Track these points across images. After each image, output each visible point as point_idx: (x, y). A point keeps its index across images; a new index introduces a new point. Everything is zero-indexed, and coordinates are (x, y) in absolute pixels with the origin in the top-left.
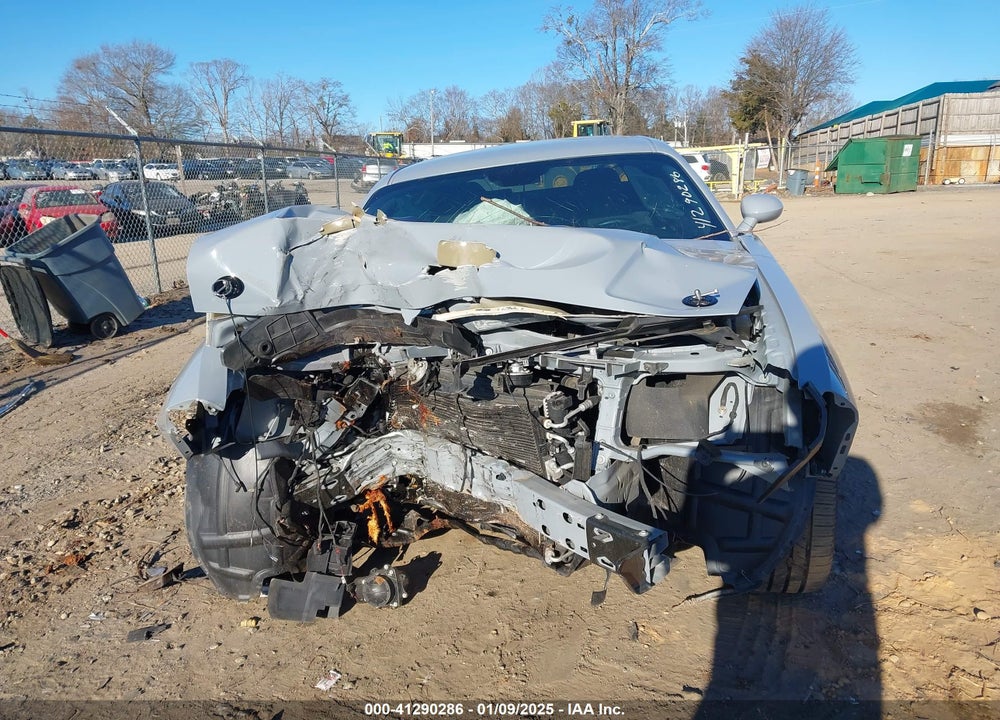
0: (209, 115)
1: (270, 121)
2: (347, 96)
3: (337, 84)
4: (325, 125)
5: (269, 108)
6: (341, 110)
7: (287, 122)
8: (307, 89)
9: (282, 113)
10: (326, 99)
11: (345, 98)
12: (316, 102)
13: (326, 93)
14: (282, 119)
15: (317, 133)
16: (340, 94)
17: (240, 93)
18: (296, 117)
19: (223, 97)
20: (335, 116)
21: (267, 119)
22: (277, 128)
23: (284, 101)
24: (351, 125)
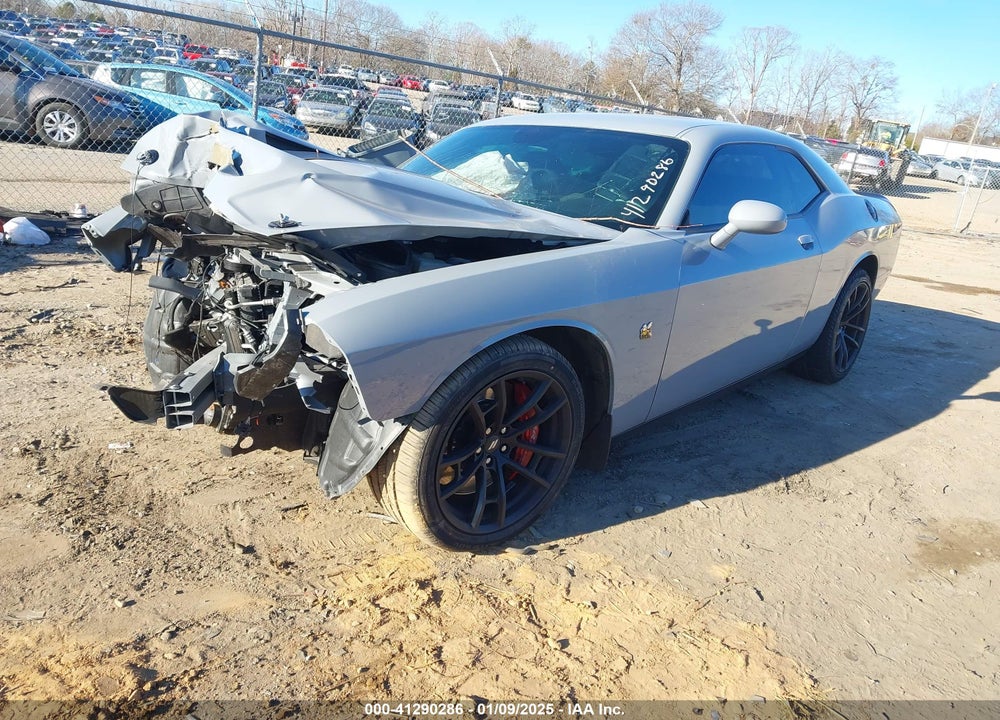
0: (742, 80)
1: (801, 95)
2: (896, 79)
3: (890, 64)
4: (859, 106)
5: (805, 80)
6: (883, 93)
7: (819, 98)
8: (853, 66)
9: (817, 89)
10: (870, 79)
11: (893, 81)
12: (858, 80)
13: (874, 72)
14: (815, 93)
15: (847, 113)
16: (889, 76)
17: (781, 63)
18: (830, 94)
19: (763, 64)
20: (874, 98)
21: (799, 91)
22: (806, 103)
23: (824, 75)
24: (888, 111)
